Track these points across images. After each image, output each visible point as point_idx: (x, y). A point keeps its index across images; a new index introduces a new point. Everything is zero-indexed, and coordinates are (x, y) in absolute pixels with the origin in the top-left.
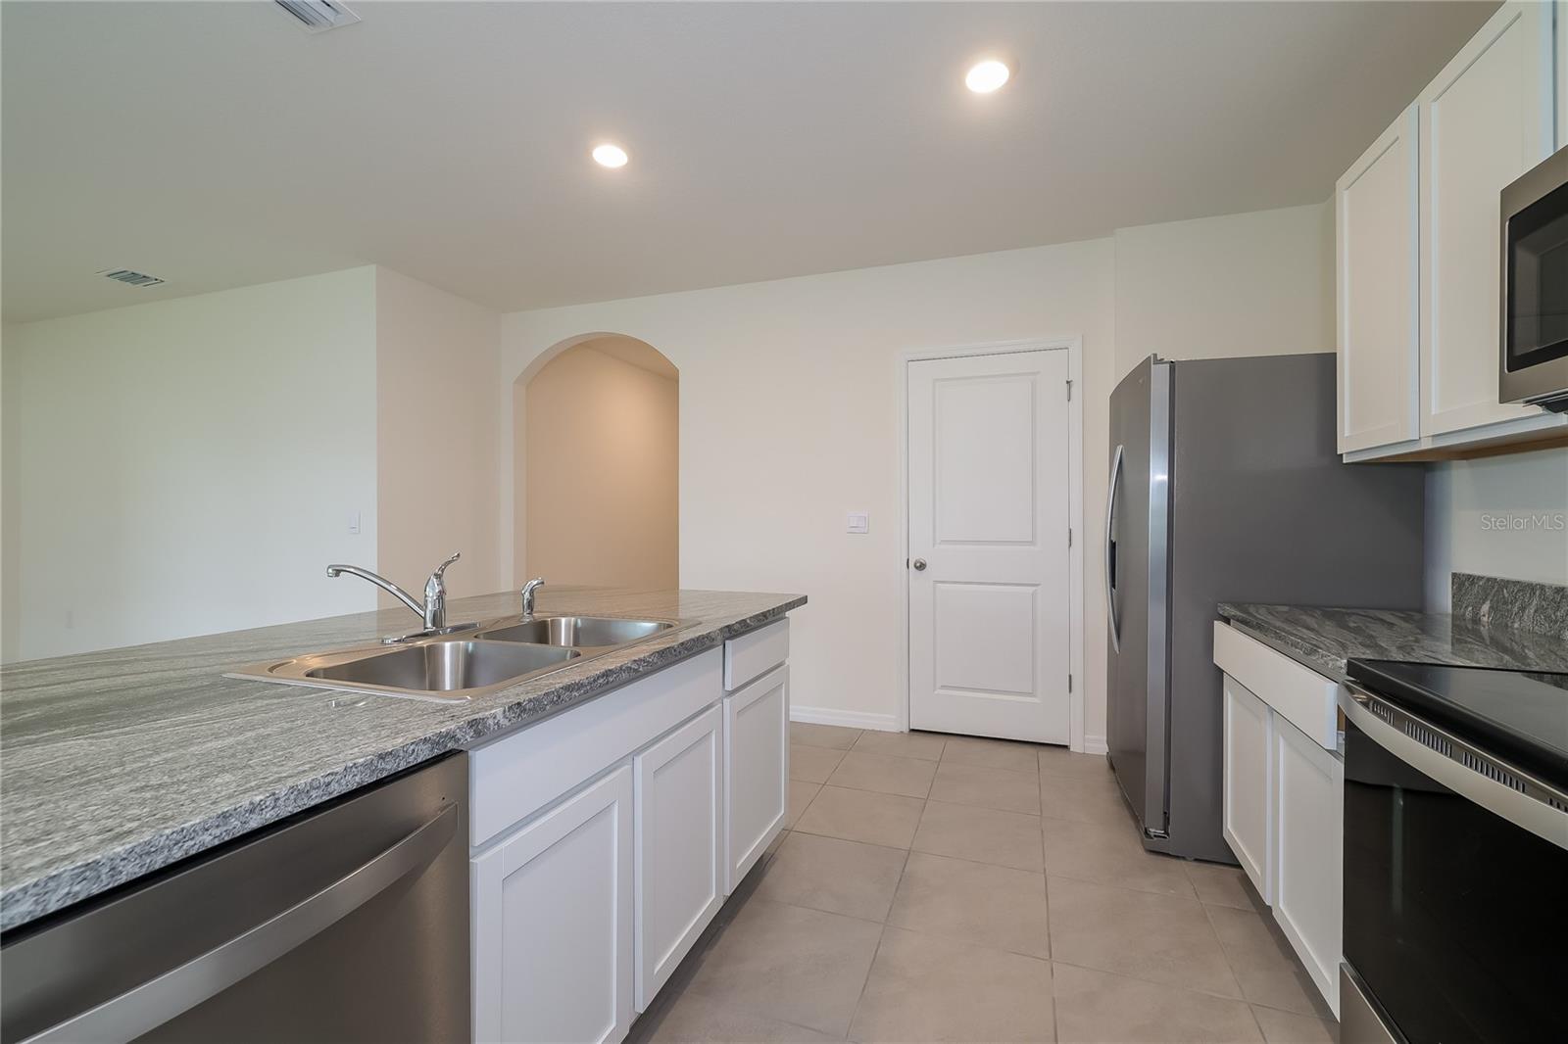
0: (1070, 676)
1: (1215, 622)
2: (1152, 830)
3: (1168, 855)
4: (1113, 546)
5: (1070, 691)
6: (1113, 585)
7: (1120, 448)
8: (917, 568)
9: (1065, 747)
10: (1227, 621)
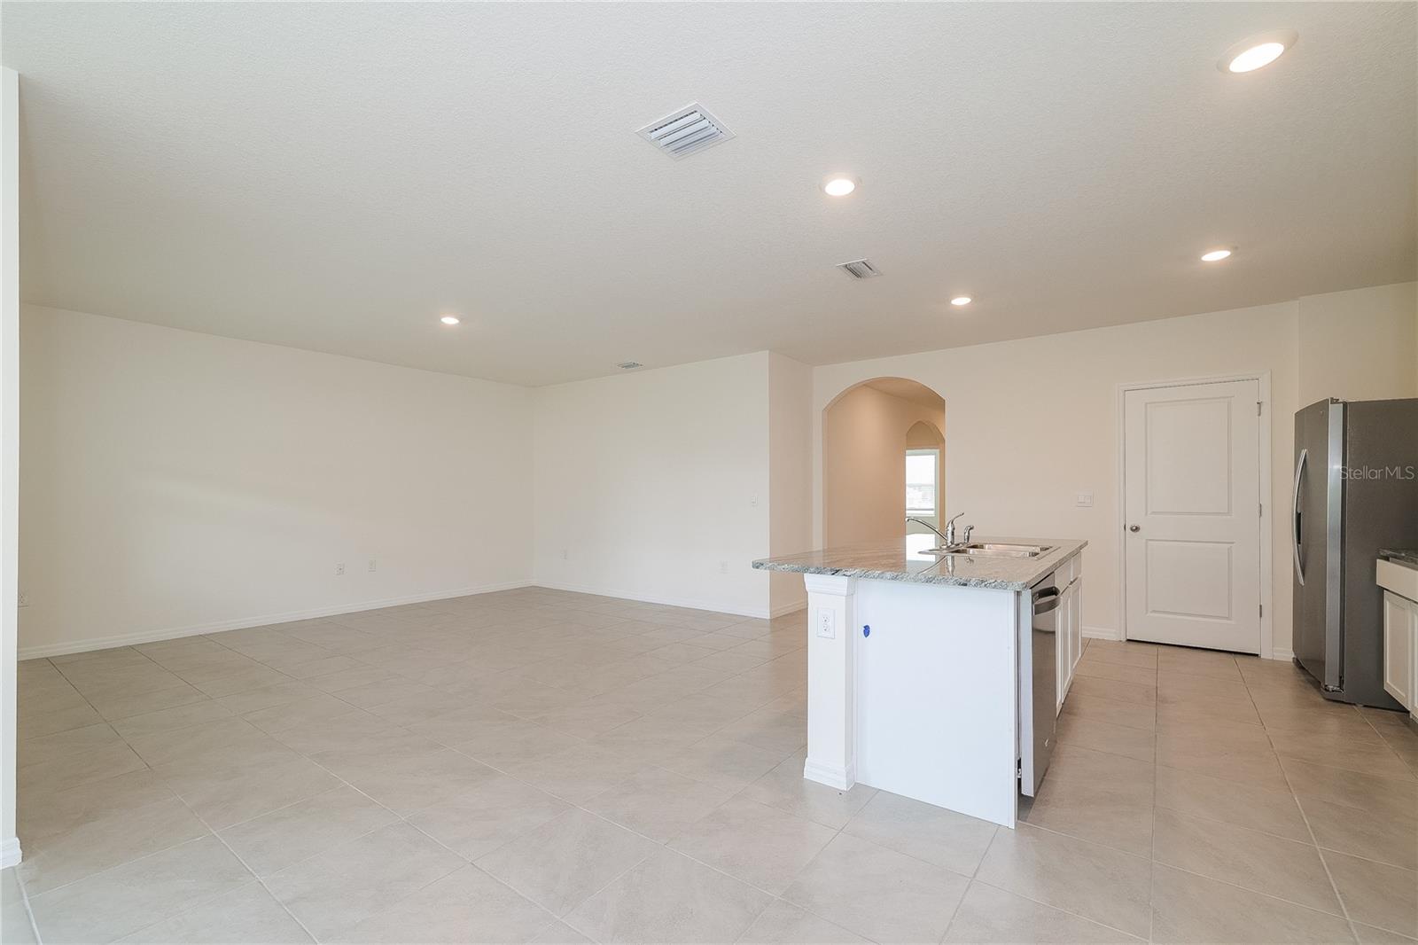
0: (1261, 606)
1: (1378, 560)
2: (1331, 687)
3: (1343, 702)
4: (1299, 516)
5: (1261, 616)
6: (1299, 542)
7: (1304, 452)
8: (1132, 530)
9: (1257, 655)
10: (1387, 559)
